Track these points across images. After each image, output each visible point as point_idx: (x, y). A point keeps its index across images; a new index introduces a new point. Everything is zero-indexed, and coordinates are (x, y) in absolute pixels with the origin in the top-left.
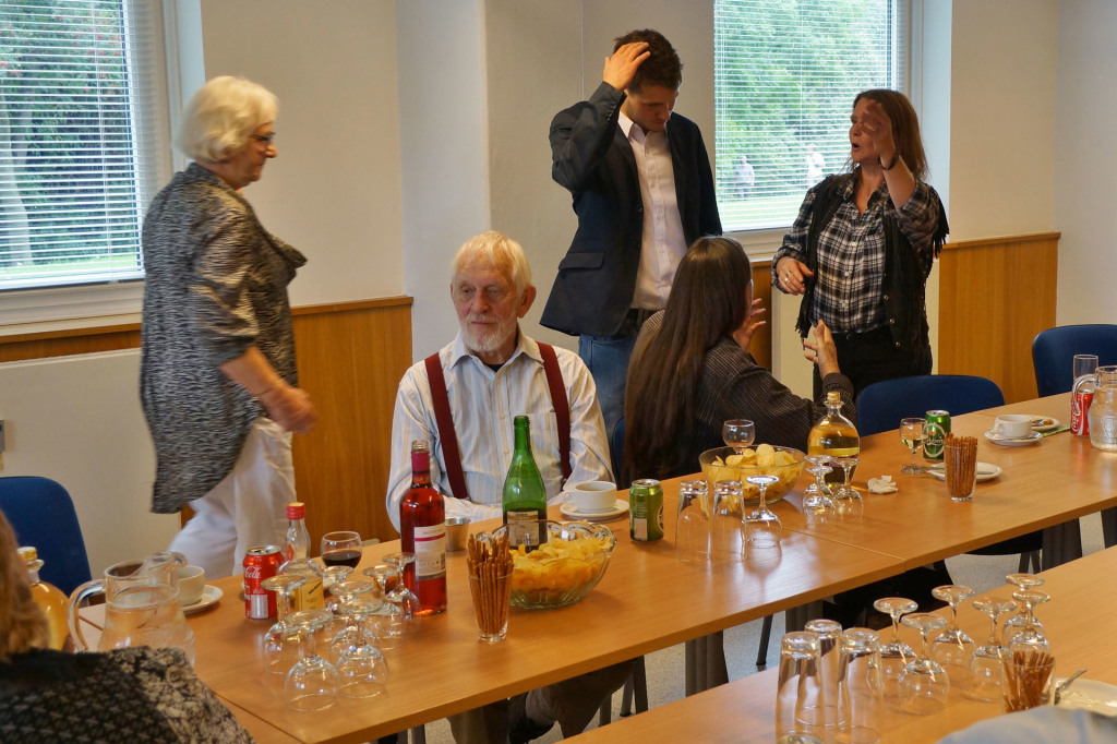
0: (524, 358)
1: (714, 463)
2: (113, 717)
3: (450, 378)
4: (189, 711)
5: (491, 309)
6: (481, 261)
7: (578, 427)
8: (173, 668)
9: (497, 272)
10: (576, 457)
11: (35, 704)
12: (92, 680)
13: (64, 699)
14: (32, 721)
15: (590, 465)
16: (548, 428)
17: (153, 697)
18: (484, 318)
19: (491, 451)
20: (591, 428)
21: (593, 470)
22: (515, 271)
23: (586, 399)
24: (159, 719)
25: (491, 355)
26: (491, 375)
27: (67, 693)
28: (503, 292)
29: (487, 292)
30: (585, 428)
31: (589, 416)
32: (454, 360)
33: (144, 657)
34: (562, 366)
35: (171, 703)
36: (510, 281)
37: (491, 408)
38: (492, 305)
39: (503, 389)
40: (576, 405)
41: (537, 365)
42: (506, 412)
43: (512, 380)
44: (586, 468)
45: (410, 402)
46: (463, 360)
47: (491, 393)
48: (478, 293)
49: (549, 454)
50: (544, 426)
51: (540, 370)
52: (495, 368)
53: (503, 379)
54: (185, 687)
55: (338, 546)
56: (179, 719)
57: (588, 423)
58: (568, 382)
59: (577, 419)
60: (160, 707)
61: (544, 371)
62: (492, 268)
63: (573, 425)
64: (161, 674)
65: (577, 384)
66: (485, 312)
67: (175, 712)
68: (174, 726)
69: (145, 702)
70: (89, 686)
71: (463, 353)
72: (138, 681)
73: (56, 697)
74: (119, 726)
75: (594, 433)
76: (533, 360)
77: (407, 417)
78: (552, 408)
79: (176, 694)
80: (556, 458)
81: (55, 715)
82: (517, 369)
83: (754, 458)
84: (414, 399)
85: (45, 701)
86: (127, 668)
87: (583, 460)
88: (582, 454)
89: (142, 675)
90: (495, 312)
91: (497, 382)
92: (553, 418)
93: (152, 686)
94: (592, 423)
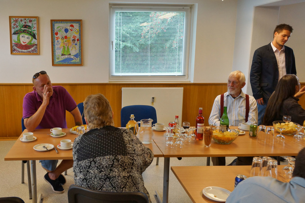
0: (241, 97)
1: (277, 124)
2: (116, 137)
3: (225, 99)
4: (129, 139)
5: (234, 86)
6: (233, 76)
7: (250, 113)
8: (129, 133)
9: (236, 79)
10: (249, 119)
11: (106, 133)
12: (116, 132)
13: (111, 133)
14: (105, 135)
15: (252, 121)
16: (243, 112)
17: (124, 136)
18: (232, 87)
19: (230, 114)
20: (254, 113)
21: (252, 122)
22: (241, 79)
23: (254, 107)
24: (123, 139)
25: (234, 95)
26: (233, 99)
27: (112, 133)
28: (237, 83)
29: (233, 83)
30: (252, 113)
31: (254, 111)
32: (226, 95)
33: (126, 130)
34: (250, 100)
35: (126, 138)
36: (239, 81)
37: (232, 106)
38: (234, 85)
39: (235, 103)
40: (251, 108)
41: (244, 99)
42: (235, 107)
43: (237, 101)
44: (251, 121)
45: (216, 102)
46: (228, 96)
47: (233, 103)
48: (231, 82)
49: (243, 117)
50: (243, 111)
51: (244, 100)
52: (234, 98)
53: (236, 101)
54: (130, 136)
55: (185, 125)
56: (126, 140)
57: (253, 112)
58: (250, 103)
59: (251, 111)
60: (124, 138)
61: (245, 100)
62: (235, 78)
63: (250, 112)
64: (127, 133)
65: (252, 104)
66: (232, 86)
67: (126, 139)
68: (125, 141)
69: (122, 136)
70: (115, 132)
71: (228, 94)
72: (123, 133)
73: (110, 133)
74: (117, 139)
75: (254, 114)
76: (243, 98)
77: (215, 105)
78: (245, 108)
79: (128, 136)
80: (245, 118)
81: (109, 135)
82: (239, 99)
83: (288, 124)
84: (217, 102)
85: (108, 133)
86: (122, 131)
87: (250, 119)
88: (250, 118)
89: (124, 133)
90: (235, 86)
91: (234, 101)
92: (245, 110)
93: (125, 134)
94: (254, 112)
